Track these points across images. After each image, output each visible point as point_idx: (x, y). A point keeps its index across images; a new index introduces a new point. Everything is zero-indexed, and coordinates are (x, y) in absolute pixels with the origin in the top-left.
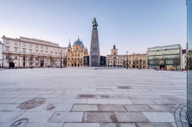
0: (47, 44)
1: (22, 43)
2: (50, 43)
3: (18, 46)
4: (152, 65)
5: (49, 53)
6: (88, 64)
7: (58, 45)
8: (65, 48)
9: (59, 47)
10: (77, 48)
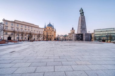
0: (32, 25)
1: (16, 24)
2: (34, 25)
3: (14, 26)
4: (97, 40)
5: (33, 31)
6: (82, 40)
7: (38, 26)
8: (42, 29)
9: (39, 28)
10: (49, 29)
